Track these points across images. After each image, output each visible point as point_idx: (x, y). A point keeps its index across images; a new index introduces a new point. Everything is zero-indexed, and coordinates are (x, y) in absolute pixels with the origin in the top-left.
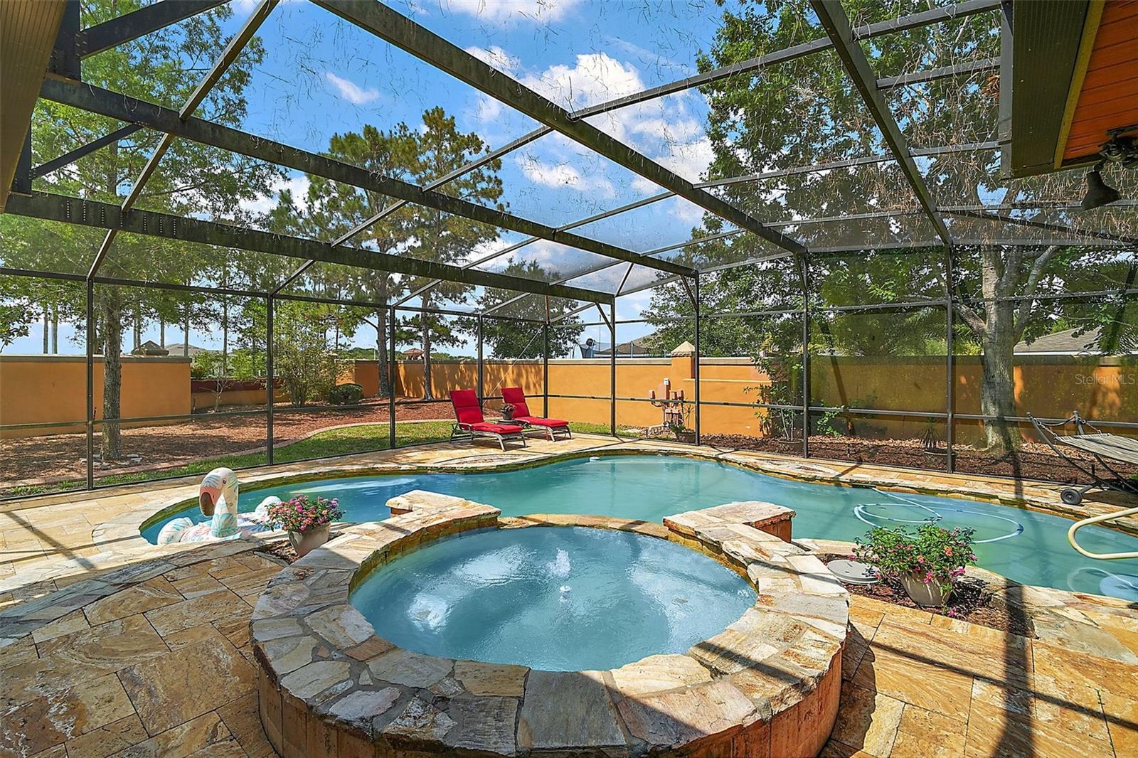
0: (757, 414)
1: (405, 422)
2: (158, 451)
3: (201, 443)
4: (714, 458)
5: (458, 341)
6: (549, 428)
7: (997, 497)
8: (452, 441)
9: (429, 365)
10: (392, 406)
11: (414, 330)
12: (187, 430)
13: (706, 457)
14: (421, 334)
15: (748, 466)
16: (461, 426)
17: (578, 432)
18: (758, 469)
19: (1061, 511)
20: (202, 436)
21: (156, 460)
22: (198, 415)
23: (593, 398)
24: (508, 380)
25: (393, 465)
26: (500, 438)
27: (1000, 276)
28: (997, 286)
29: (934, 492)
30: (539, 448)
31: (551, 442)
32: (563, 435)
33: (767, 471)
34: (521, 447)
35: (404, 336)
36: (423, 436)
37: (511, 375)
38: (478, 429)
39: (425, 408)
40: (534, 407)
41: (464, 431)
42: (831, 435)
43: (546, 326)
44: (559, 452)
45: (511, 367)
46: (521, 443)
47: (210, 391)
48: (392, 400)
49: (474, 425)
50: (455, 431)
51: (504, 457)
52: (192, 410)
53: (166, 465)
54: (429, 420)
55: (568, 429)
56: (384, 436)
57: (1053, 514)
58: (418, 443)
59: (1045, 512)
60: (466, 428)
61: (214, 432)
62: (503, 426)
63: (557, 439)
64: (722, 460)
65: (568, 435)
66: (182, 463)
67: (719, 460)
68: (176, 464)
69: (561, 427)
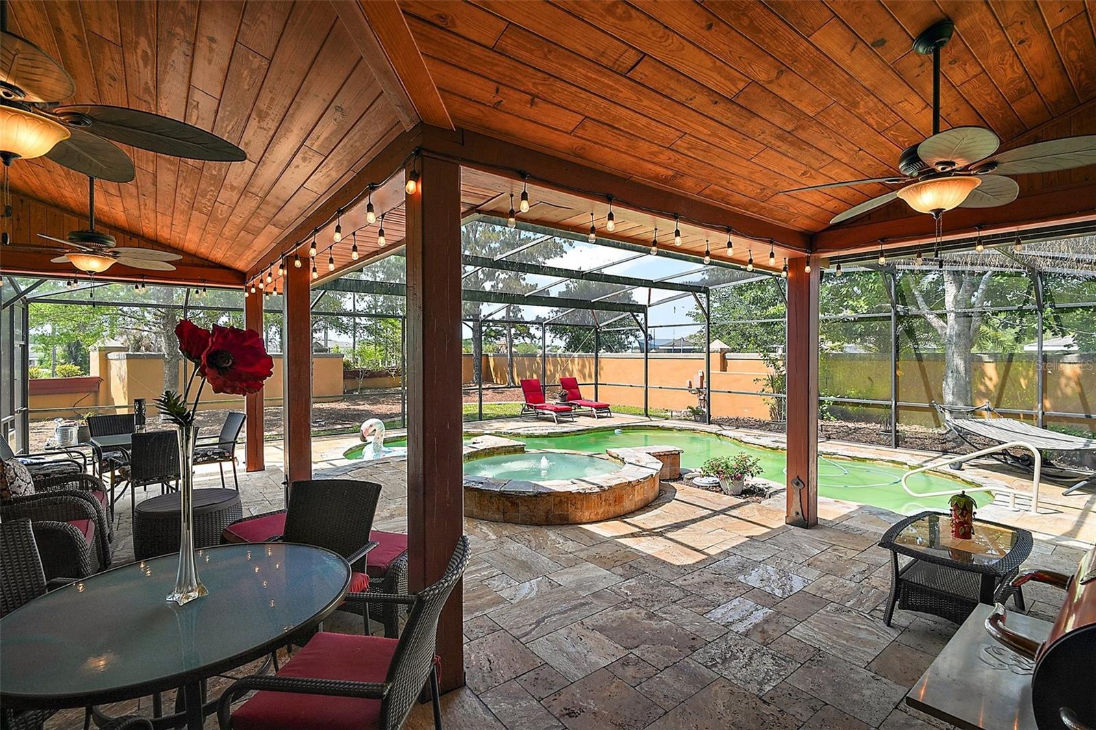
0: (764, 400)
1: (492, 403)
2: (333, 418)
3: (356, 415)
4: (714, 434)
5: (536, 338)
6: (593, 409)
7: (906, 464)
8: (523, 416)
9: (511, 359)
10: (480, 390)
11: (501, 329)
12: (343, 406)
13: (709, 433)
14: (505, 332)
15: (737, 440)
16: (528, 406)
17: (617, 412)
18: (741, 441)
19: (945, 474)
20: (354, 410)
21: (334, 424)
22: (348, 395)
23: (631, 386)
24: (574, 371)
25: (480, 430)
26: (554, 414)
27: (958, 290)
28: (955, 297)
29: (864, 460)
30: (583, 423)
31: (595, 419)
32: (605, 415)
33: (747, 443)
34: (571, 422)
35: (493, 334)
36: (502, 413)
37: (577, 366)
38: (539, 408)
39: (508, 392)
40: (587, 393)
41: (530, 409)
42: (829, 419)
43: (596, 329)
44: (596, 426)
45: (576, 359)
46: (571, 419)
47: (355, 378)
48: (480, 386)
49: (537, 405)
50: (523, 409)
51: (556, 428)
52: (344, 392)
53: (340, 426)
54: (510, 402)
55: (609, 409)
56: (475, 412)
57: (940, 476)
58: (499, 418)
59: (935, 474)
60: (532, 407)
61: (361, 408)
62: (559, 407)
63: (599, 417)
64: (720, 435)
65: (609, 415)
66: (349, 426)
67: (718, 435)
68: (346, 426)
69: (604, 408)
